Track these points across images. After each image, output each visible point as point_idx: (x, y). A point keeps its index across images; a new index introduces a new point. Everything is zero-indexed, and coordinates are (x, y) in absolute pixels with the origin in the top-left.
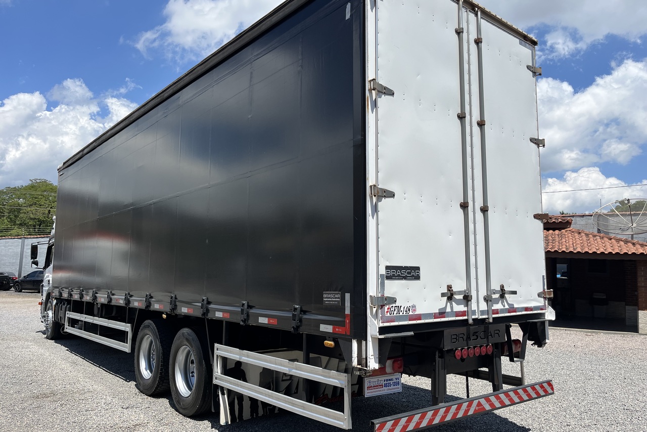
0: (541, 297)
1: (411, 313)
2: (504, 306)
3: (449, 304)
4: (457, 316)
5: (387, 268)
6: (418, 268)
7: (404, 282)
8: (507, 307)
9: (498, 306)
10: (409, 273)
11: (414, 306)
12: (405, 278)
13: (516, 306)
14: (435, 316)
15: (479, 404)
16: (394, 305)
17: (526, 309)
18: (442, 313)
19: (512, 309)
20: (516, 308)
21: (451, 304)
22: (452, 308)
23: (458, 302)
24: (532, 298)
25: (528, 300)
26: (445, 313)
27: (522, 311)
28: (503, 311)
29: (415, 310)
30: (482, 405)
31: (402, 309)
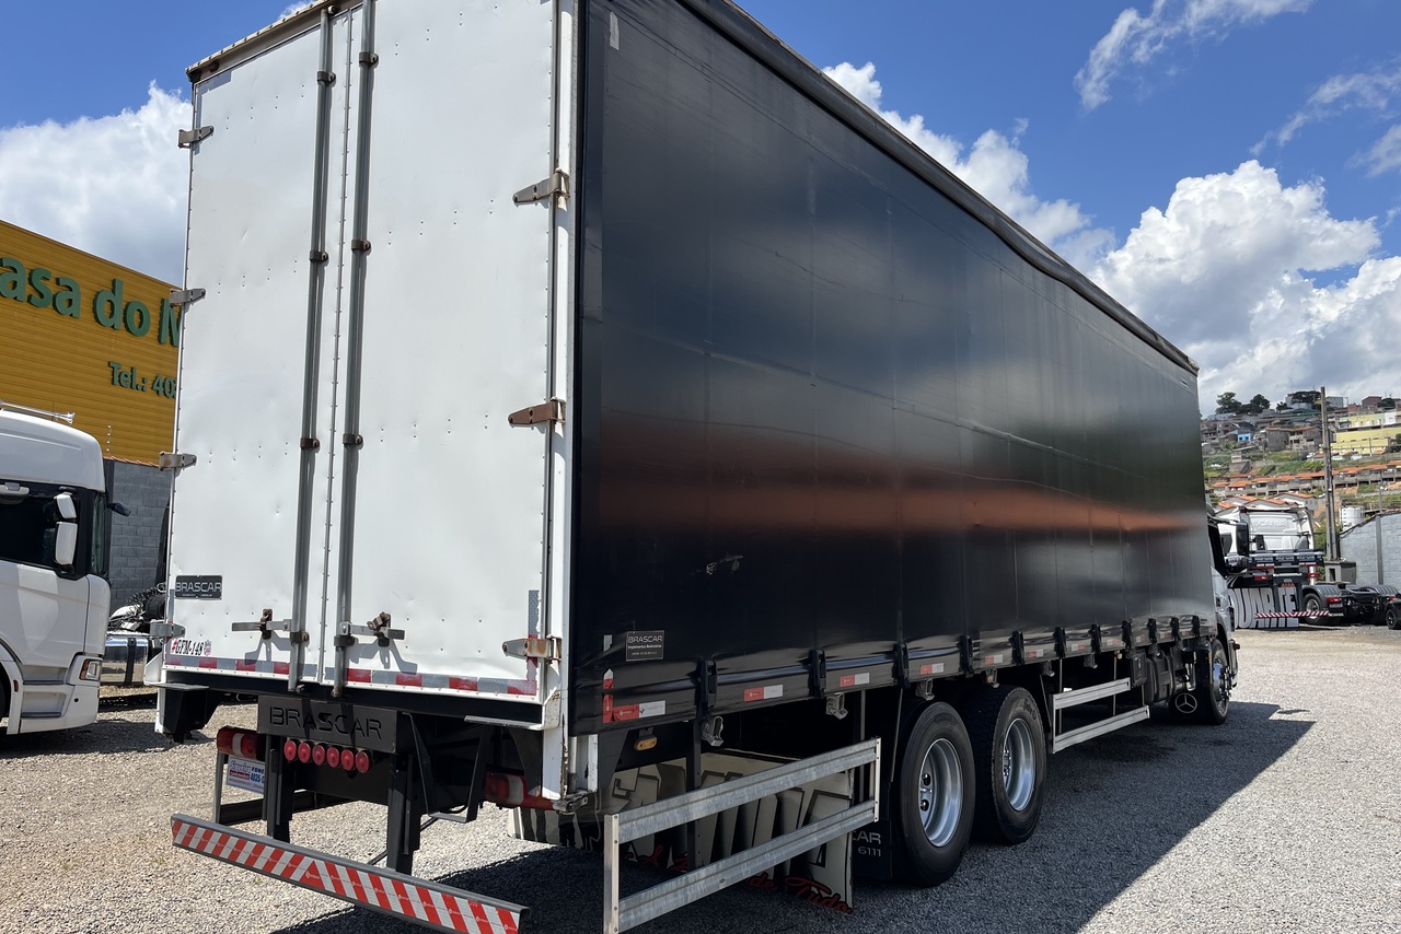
0: (516, 655)
1: (203, 655)
2: (387, 665)
3: (264, 645)
4: (276, 671)
5: (179, 579)
6: (218, 579)
7: (196, 601)
8: (394, 668)
9: (373, 664)
10: (205, 587)
11: (208, 644)
12: (198, 595)
13: (421, 670)
14: (239, 665)
15: (313, 869)
16: (182, 639)
17: (455, 683)
18: (250, 663)
19: (409, 675)
20: (421, 675)
21: (268, 647)
22: (269, 654)
23: (281, 645)
24: (479, 655)
25: (467, 659)
26: (255, 661)
27: (441, 687)
28: (380, 677)
29: (208, 651)
30: (317, 873)
31: (191, 646)
